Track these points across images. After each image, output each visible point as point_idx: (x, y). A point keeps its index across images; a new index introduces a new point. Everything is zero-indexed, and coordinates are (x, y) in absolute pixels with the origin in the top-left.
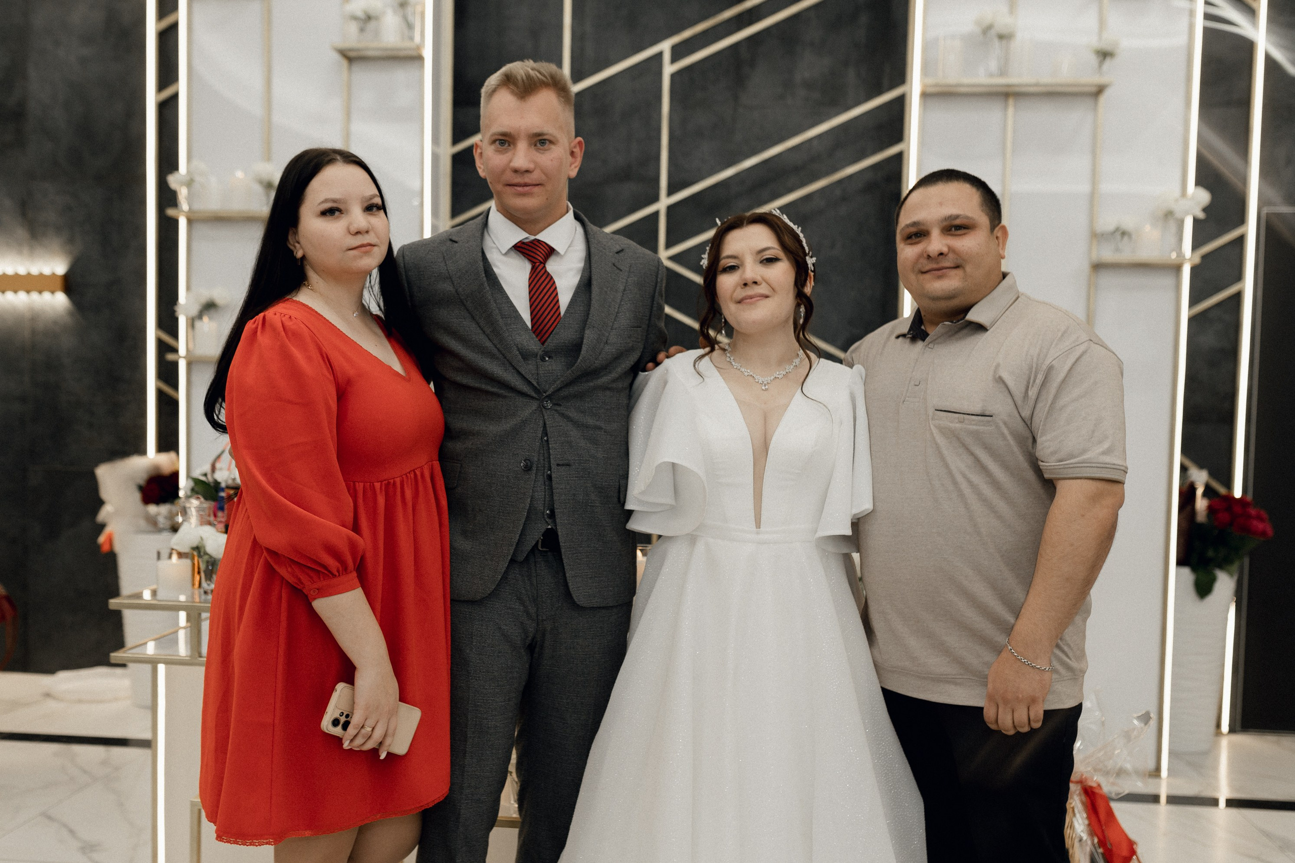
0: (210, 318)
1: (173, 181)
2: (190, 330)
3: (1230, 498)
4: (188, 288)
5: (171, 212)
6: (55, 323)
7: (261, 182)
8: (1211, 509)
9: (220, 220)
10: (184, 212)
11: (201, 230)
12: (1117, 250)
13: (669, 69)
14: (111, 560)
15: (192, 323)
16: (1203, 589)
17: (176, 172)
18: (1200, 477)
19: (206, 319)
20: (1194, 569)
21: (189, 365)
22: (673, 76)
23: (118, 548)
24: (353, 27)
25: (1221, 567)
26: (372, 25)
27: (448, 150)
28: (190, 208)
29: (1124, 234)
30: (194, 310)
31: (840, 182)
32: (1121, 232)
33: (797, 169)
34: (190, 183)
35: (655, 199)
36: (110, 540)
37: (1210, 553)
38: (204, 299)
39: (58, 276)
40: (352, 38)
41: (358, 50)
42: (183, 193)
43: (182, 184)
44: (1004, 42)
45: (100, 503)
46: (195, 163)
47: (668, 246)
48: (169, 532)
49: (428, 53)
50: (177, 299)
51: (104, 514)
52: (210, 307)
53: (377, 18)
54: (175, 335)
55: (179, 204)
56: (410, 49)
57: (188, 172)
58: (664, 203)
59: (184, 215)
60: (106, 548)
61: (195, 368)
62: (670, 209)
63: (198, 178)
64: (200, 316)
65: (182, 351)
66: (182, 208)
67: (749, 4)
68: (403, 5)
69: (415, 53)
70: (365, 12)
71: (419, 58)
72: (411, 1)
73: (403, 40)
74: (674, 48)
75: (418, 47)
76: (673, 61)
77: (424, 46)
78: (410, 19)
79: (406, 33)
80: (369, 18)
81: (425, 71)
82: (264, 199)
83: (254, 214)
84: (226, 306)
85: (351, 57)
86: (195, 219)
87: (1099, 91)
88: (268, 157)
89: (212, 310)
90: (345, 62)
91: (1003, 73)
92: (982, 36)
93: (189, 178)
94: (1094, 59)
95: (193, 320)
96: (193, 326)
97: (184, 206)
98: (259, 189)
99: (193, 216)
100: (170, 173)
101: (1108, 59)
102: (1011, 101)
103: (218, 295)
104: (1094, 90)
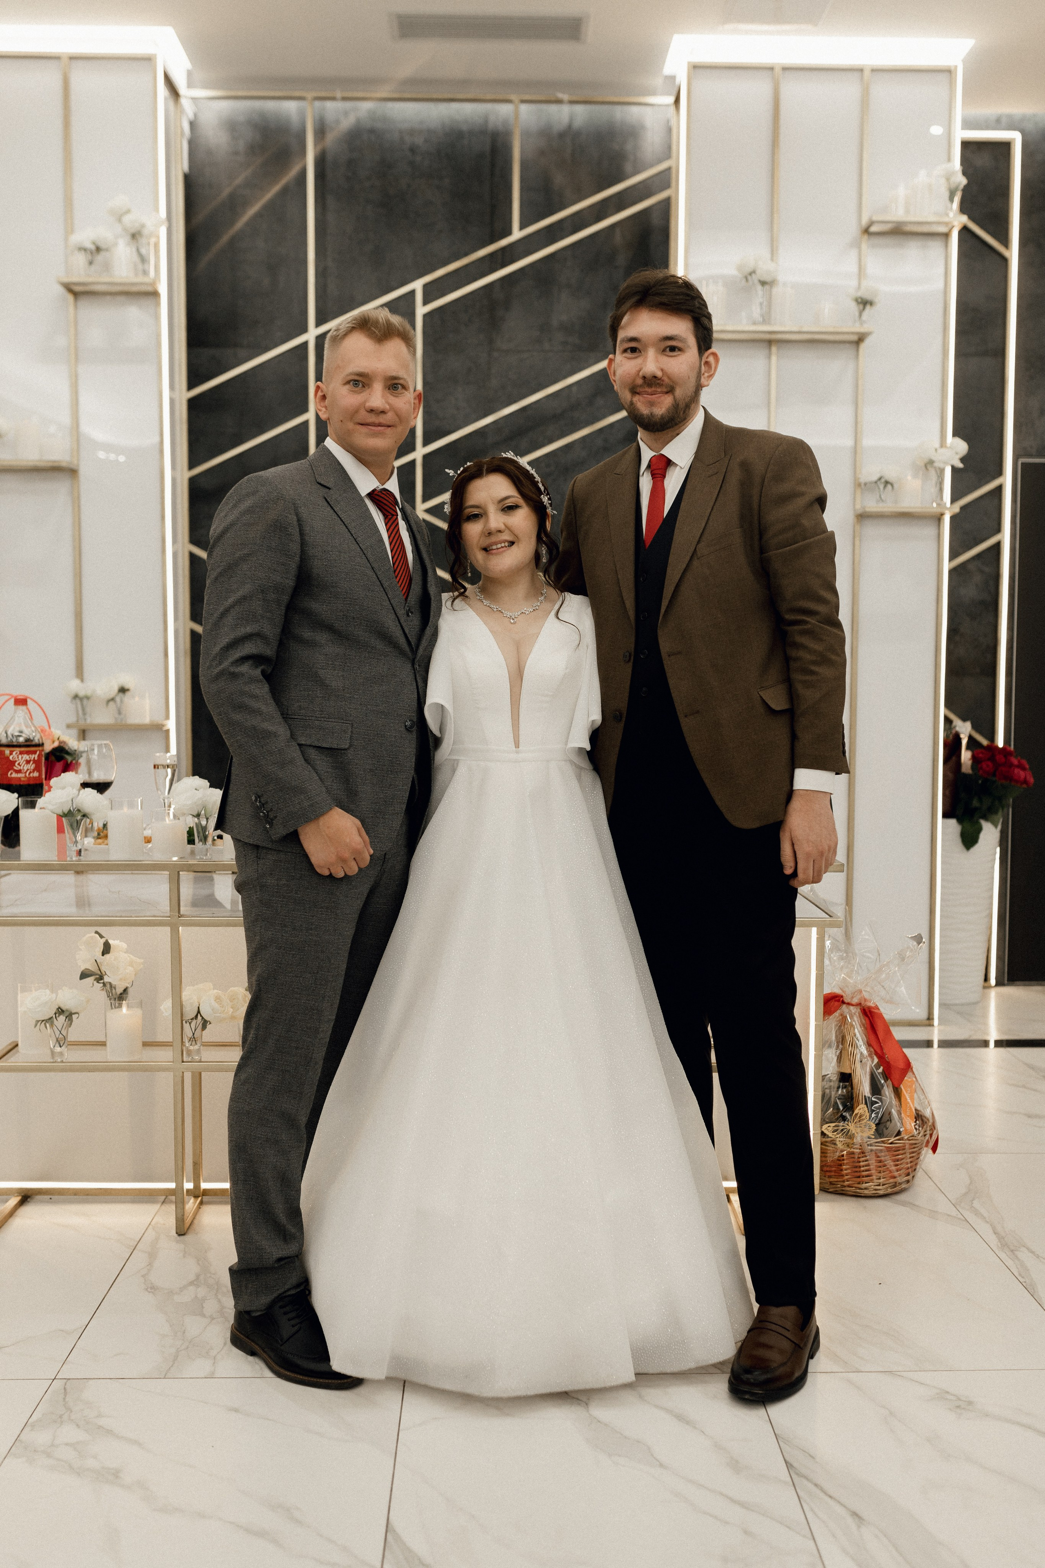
3: (992, 748)
8: (974, 758)
12: (881, 500)
13: (421, 310)
16: (969, 839)
18: (964, 729)
20: (960, 821)
22: (425, 316)
24: (81, 260)
25: (986, 818)
26: (101, 257)
27: (185, 395)
29: (887, 483)
32: (883, 480)
33: (556, 417)
35: (412, 448)
37: (975, 803)
40: (79, 271)
41: (86, 284)
44: (767, 287)
47: (424, 498)
49: (163, 289)
53: (107, 250)
56: (142, 284)
58: (420, 452)
62: (426, 457)
67: (504, 242)
68: (135, 236)
69: (150, 289)
70: (94, 243)
71: (155, 294)
72: (145, 232)
73: (136, 275)
74: (426, 286)
75: (153, 284)
76: (425, 302)
77: (160, 281)
78: (143, 251)
79: (140, 266)
80: (98, 249)
81: (160, 309)
85: (77, 292)
87: (860, 339)
90: (70, 297)
91: (765, 320)
92: (744, 283)
94: (853, 307)
101: (868, 307)
102: (774, 349)
104: (855, 338)
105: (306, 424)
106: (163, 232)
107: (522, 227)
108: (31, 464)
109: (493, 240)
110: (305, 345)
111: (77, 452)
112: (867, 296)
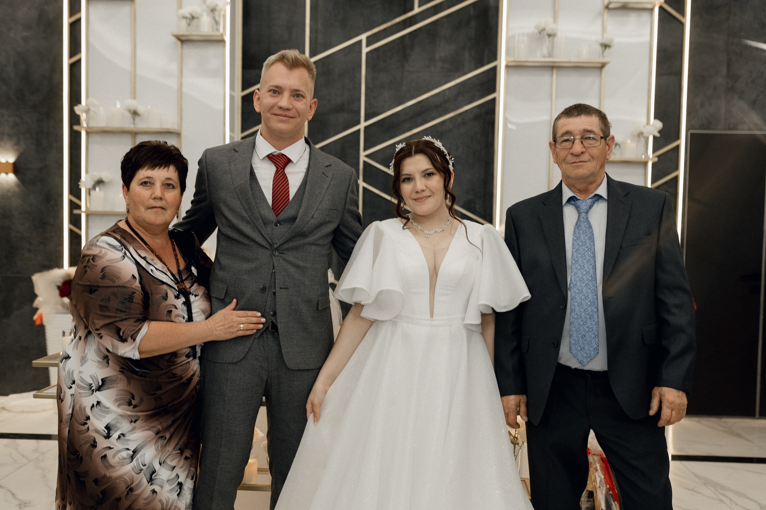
0: (100, 190)
1: (78, 110)
2: (88, 196)
4: (87, 172)
5: (76, 128)
6: (8, 191)
7: (130, 111)
9: (106, 132)
10: (84, 127)
11: (95, 138)
13: (365, 50)
14: (41, 330)
15: (89, 192)
17: (80, 104)
19: (97, 189)
21: (87, 216)
22: (367, 54)
23: (45, 322)
24: (184, 23)
26: (195, 22)
27: (239, 94)
28: (87, 126)
30: (90, 185)
31: (461, 114)
33: (437, 106)
34: (87, 111)
35: (358, 123)
36: (41, 317)
38: (96, 179)
39: (10, 163)
40: (183, 29)
41: (186, 36)
42: (83, 117)
43: (83, 111)
44: (551, 38)
45: (35, 296)
46: (91, 99)
47: (365, 149)
49: (227, 39)
50: (80, 178)
51: (37, 303)
52: (100, 182)
53: (198, 18)
54: (79, 198)
55: (81, 125)
56: (217, 36)
57: (87, 105)
58: (363, 125)
59: (83, 130)
60: (38, 323)
61: (90, 217)
62: (366, 128)
63: (92, 108)
64: (94, 188)
65: (83, 208)
66: (83, 124)
67: (410, 14)
68: (213, 11)
69: (219, 38)
70: (191, 14)
71: (223, 41)
72: (218, 8)
73: (213, 31)
74: (368, 38)
75: (222, 35)
76: (368, 45)
77: (226, 35)
78: (217, 19)
79: (215, 26)
80: (193, 18)
81: (225, 49)
82: (132, 121)
83: (126, 129)
84: (110, 183)
85: (183, 40)
86: (91, 132)
87: (603, 66)
88: (134, 97)
89: (101, 185)
90: (179, 43)
91: (550, 55)
92: (539, 35)
93: (87, 108)
94: (599, 49)
95: (89, 190)
96: (89, 194)
97: (84, 124)
98: (129, 115)
99: (89, 130)
100: (76, 105)
101: (607, 49)
102: (555, 71)
103: (105, 176)
104: (600, 65)
106: (228, 8)
107: (420, 6)
108: (156, 130)
109: (405, 12)
111: (181, 123)
112: (606, 42)
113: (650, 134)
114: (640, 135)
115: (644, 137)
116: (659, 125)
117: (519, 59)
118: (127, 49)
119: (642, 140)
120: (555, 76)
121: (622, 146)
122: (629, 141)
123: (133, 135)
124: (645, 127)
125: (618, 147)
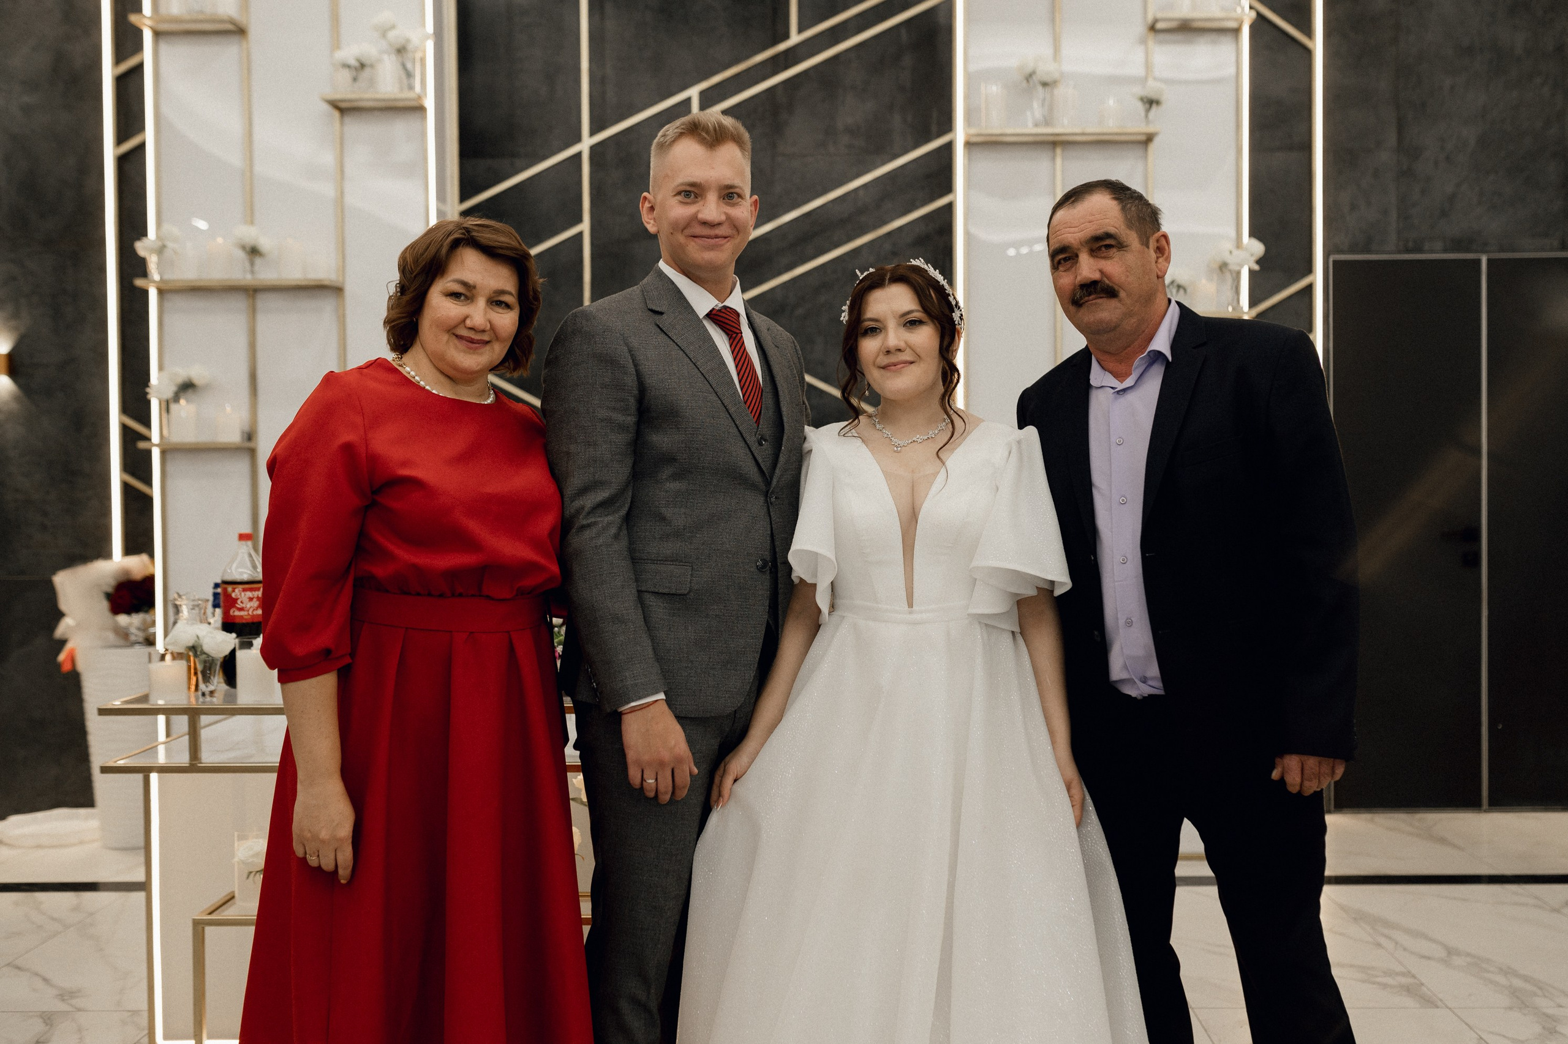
0: (187, 402)
1: (141, 248)
2: (164, 415)
4: (161, 368)
5: (139, 282)
7: (246, 246)
9: (198, 290)
10: (154, 282)
11: (175, 302)
14: (72, 683)
15: (166, 406)
17: (144, 238)
19: (182, 402)
21: (163, 453)
23: (82, 667)
24: (345, 77)
26: (366, 73)
27: (456, 206)
28: (161, 278)
30: (169, 393)
31: (889, 234)
34: (161, 250)
36: (72, 657)
38: (180, 380)
40: (344, 87)
41: (353, 100)
42: (154, 262)
43: (153, 251)
44: (1048, 88)
45: (58, 615)
46: (166, 227)
48: (144, 645)
49: (430, 103)
50: (148, 380)
51: (64, 628)
52: (187, 387)
53: (372, 66)
54: (147, 422)
55: (150, 277)
56: (410, 99)
57: (159, 237)
59: (155, 286)
60: (66, 668)
61: (169, 456)
63: (170, 245)
64: (176, 398)
65: (155, 438)
66: (152, 278)
67: (782, 47)
68: (401, 51)
69: (416, 104)
70: (358, 60)
71: (422, 109)
72: (411, 47)
73: (402, 90)
74: (702, 94)
75: (420, 97)
77: (426, 95)
78: (410, 66)
79: (405, 81)
80: (363, 66)
81: (426, 123)
82: (247, 265)
83: (236, 283)
84: (207, 387)
85: (344, 109)
86: (167, 290)
87: (1148, 140)
88: (250, 217)
89: (190, 391)
90: (336, 114)
91: (1047, 121)
92: (1024, 84)
93: (160, 243)
94: (1140, 107)
95: (168, 402)
96: (168, 410)
97: (156, 277)
98: (241, 255)
99: (164, 287)
100: (139, 239)
101: (1154, 106)
102: (1059, 151)
103: (197, 373)
104: (1144, 138)
105: (580, 235)
106: (430, 46)
107: (800, 31)
108: (294, 283)
109: (774, 43)
110: (579, 155)
111: (342, 268)
112: (1153, 95)
113: (1242, 266)
114: (1224, 269)
115: (1230, 271)
116: (1258, 248)
117: (990, 131)
118: (234, 125)
119: (1229, 278)
120: (1059, 161)
121: (1188, 291)
122: (1204, 281)
123: (251, 292)
124: (1231, 252)
125: (1182, 291)
